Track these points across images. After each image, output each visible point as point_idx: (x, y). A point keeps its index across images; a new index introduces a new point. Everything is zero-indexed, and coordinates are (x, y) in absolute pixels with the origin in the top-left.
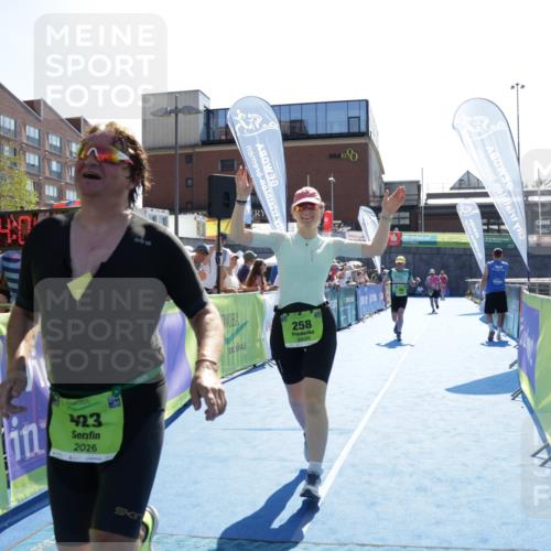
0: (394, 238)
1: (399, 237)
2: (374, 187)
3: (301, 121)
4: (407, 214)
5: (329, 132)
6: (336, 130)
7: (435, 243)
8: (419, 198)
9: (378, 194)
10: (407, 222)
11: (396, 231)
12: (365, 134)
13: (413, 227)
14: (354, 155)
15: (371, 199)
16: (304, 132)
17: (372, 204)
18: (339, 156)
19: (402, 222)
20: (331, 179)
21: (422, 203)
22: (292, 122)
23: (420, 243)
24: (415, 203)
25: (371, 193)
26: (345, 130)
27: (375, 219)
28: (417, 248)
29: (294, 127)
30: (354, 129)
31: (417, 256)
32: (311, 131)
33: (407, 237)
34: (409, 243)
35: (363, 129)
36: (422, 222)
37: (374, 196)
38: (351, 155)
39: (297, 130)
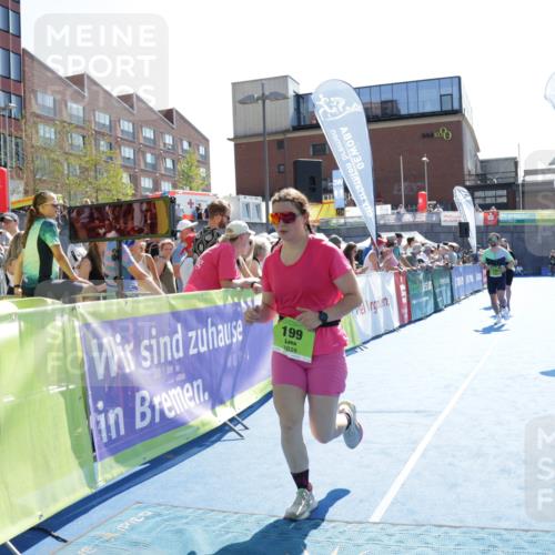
0: (491, 217)
1: (496, 215)
2: (469, 165)
3: (392, 101)
4: (504, 192)
5: (421, 111)
6: (428, 109)
7: (534, 221)
8: (517, 174)
9: (473, 172)
10: (504, 200)
11: (494, 209)
12: (459, 112)
13: (511, 205)
14: (448, 134)
15: (467, 178)
16: (395, 112)
17: (468, 183)
18: (432, 135)
19: (500, 200)
20: (424, 159)
21: (520, 181)
22: (383, 103)
23: (518, 221)
24: (512, 180)
25: (466, 172)
26: (437, 108)
27: (469, 198)
28: (516, 227)
29: (386, 109)
30: (447, 107)
31: (515, 235)
32: (404, 111)
33: (505, 215)
34: (505, 222)
35: (456, 106)
36: (519, 199)
37: (470, 175)
38: (445, 134)
39: (388, 111)
